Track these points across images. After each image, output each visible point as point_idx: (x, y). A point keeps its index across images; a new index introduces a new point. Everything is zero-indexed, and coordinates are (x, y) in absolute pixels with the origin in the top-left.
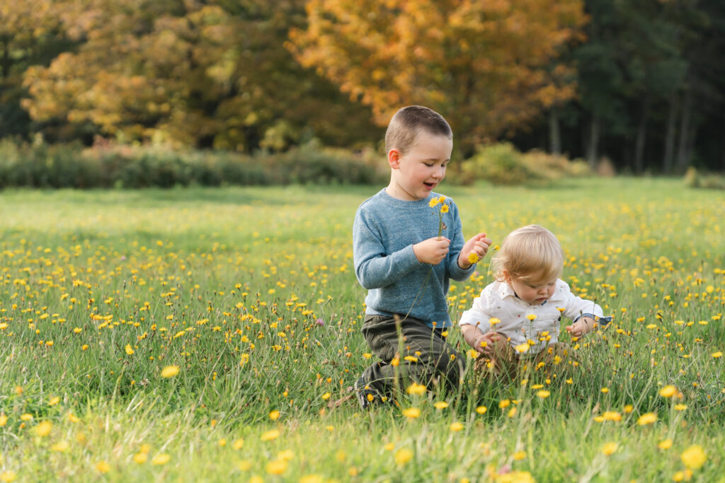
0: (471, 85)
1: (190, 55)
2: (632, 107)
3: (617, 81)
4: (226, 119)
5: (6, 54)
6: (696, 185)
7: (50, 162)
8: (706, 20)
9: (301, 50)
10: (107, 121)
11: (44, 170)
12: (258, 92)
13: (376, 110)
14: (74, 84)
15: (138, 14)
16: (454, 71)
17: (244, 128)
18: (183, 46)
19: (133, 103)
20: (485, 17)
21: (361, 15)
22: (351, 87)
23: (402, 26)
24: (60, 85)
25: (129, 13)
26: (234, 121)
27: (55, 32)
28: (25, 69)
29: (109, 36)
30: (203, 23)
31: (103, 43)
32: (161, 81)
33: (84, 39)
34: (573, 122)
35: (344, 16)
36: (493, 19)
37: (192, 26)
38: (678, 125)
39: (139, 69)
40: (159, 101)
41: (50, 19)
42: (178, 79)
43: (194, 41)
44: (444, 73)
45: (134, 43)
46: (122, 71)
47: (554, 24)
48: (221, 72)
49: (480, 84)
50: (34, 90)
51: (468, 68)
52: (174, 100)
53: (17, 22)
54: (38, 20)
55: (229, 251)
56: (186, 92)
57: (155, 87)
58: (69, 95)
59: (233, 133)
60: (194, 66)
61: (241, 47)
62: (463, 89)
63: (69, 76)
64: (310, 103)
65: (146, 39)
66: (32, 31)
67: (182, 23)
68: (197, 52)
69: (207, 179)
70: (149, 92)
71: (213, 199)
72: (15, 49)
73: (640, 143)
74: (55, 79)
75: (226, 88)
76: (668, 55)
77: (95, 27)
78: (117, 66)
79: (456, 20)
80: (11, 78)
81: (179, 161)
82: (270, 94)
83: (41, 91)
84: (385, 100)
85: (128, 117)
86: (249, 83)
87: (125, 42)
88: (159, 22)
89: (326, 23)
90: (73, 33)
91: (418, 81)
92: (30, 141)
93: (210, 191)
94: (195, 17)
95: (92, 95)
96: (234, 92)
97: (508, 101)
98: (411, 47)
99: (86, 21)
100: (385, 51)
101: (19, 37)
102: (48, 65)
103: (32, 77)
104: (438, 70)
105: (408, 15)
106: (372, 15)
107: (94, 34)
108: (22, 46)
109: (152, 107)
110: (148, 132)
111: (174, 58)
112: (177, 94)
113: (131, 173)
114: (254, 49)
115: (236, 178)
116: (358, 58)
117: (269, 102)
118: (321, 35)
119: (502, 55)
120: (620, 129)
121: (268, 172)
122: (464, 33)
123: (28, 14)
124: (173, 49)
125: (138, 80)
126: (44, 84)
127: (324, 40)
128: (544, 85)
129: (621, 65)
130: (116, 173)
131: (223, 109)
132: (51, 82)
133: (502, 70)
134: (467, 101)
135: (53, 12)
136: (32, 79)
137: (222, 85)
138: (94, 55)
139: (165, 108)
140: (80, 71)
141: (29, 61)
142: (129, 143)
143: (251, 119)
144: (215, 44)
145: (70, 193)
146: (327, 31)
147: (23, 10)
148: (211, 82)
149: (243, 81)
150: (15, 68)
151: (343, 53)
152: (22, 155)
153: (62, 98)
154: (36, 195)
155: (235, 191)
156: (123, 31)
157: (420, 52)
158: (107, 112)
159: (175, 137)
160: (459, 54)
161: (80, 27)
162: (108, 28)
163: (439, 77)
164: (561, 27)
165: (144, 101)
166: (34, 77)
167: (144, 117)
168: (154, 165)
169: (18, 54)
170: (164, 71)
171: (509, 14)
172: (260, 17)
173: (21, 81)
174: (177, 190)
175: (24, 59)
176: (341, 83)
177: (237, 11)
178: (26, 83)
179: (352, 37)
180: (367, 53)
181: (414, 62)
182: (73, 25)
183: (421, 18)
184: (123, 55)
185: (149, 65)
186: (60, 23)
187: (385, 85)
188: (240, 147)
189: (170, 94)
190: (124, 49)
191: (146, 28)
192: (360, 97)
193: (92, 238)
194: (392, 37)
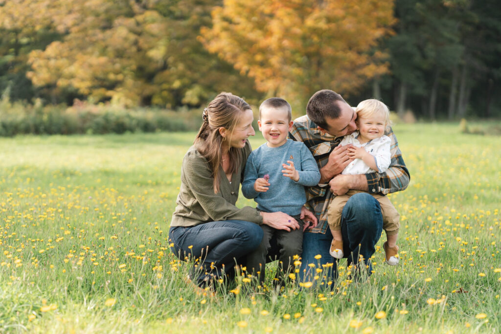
0: (319, 64)
1: (136, 43)
2: (428, 76)
3: (417, 59)
4: (161, 84)
5: (17, 40)
6: (466, 132)
7: (45, 118)
8: (476, 18)
9: (208, 41)
10: (82, 86)
11: (42, 123)
12: (181, 67)
13: (257, 81)
14: (62, 62)
15: (103, 16)
16: (309, 55)
17: (172, 91)
18: (132, 37)
19: (100, 75)
20: (329, 20)
21: (248, 19)
22: (241, 65)
23: (274, 26)
24: (52, 63)
25: (97, 15)
26: (165, 86)
27: (49, 27)
28: (30, 51)
29: (84, 30)
30: (145, 22)
31: (81, 35)
32: (118, 60)
33: (67, 33)
34: (388, 86)
35: (237, 19)
36: (334, 22)
37: (138, 24)
38: (458, 88)
39: (103, 52)
40: (117, 73)
41: (45, 19)
42: (129, 58)
43: (139, 34)
44: (302, 56)
45: (100, 35)
46: (92, 54)
47: (374, 24)
48: (157, 53)
49: (325, 64)
50: (35, 66)
51: (318, 54)
52: (126, 72)
53: (24, 22)
54: (38, 20)
55: (157, 184)
56: (134, 67)
57: (114, 63)
58: (58, 69)
59: (165, 94)
60: (139, 50)
61: (170, 38)
62: (314, 67)
63: (58, 57)
64: (215, 75)
65: (108, 33)
66: (33, 27)
67: (131, 22)
68: (141, 41)
69: (147, 128)
70: (110, 67)
71: (150, 141)
72: (23, 37)
73: (433, 99)
74: (49, 59)
75: (160, 65)
76: (451, 41)
77: (75, 25)
78: (90, 49)
79: (310, 22)
80: (21, 57)
81: (128, 116)
82: (189, 68)
83: (40, 66)
84: (263, 73)
85: (96, 83)
86: (175, 61)
87: (94, 35)
88: (117, 22)
89: (225, 24)
90: (61, 28)
91: (286, 61)
92: (33, 104)
93: (149, 136)
94: (140, 18)
95: (73, 69)
96: (165, 67)
97: (344, 75)
98: (280, 40)
99: (69, 21)
100: (264, 42)
101: (25, 31)
102: (44, 49)
103: (34, 57)
104: (298, 55)
105: (279, 19)
106: (255, 18)
107: (74, 29)
108: (28, 36)
109: (112, 77)
110: (109, 93)
111: (126, 45)
112: (128, 68)
113: (97, 124)
114: (178, 38)
115: (166, 127)
116: (246, 47)
117: (189, 73)
118: (221, 31)
119: (340, 44)
120: (420, 90)
121: (186, 122)
122: (315, 31)
123: (31, 16)
124: (126, 39)
125: (103, 60)
126: (41, 62)
127: (224, 35)
128: (368, 64)
129: (420, 48)
130: (88, 124)
131: (158, 78)
132: (46, 61)
133: (340, 54)
134: (317, 75)
135: (47, 15)
136: (34, 59)
137: (157, 62)
138: (74, 43)
139: (120, 77)
140: (65, 54)
141: (32, 46)
142: (96, 104)
143: (177, 84)
144: (153, 36)
145: (58, 138)
146: (226, 29)
147: (27, 13)
148: (150, 60)
149: (171, 60)
150: (23, 50)
151: (236, 43)
152: (28, 113)
153: (53, 71)
154: (36, 139)
155: (165, 135)
156: (94, 27)
157: (286, 43)
158: (83, 80)
159: (127, 97)
160: (312, 45)
161: (65, 24)
162: (83, 25)
163: (299, 59)
164: (379, 27)
165: (107, 73)
166: (35, 57)
167: (107, 83)
168: (113, 118)
169: (24, 40)
170: (120, 54)
171: (344, 18)
172: (183, 17)
173: (27, 59)
174: (127, 136)
175: (28, 44)
176: (236, 63)
177: (167, 14)
178: (30, 61)
179: (242, 33)
180: (251, 43)
181: (282, 49)
182: (61, 23)
183: (287, 21)
184: (93, 43)
185: (110, 49)
186: (52, 22)
187: (263, 64)
188: (169, 105)
189: (124, 68)
190: (94, 39)
191: (108, 25)
192: (247, 72)
193: (72, 174)
194: (268, 33)
